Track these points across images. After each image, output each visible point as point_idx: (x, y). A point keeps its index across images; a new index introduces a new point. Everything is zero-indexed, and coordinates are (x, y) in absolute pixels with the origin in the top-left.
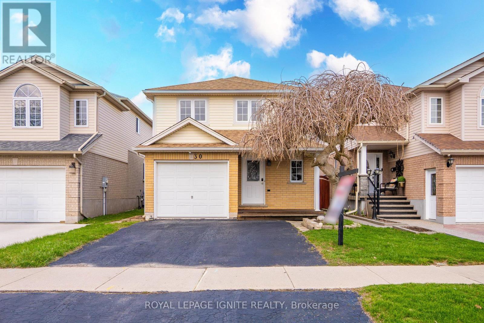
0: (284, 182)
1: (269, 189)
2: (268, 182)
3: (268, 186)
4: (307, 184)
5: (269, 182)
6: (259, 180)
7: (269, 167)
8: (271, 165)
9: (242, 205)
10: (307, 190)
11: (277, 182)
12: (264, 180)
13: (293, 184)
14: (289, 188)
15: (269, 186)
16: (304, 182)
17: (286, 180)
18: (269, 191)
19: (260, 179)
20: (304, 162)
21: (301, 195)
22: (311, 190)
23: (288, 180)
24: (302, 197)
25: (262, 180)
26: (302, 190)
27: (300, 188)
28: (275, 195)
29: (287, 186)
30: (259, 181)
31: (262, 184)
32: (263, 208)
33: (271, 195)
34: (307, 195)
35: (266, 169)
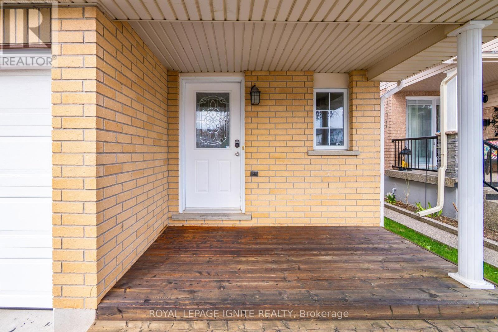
0: (296, 150)
1: (254, 169)
2: (251, 150)
3: (251, 162)
4: (363, 155)
5: (255, 150)
6: (229, 146)
7: (254, 108)
8: (262, 102)
9: (181, 211)
10: (360, 173)
11: (278, 150)
12: (242, 144)
13: (322, 155)
14: (310, 167)
15: (255, 162)
16: (354, 148)
17: (302, 144)
18: (254, 174)
19: (232, 143)
20: (351, 94)
21: (343, 185)
22: (374, 173)
23: (308, 144)
24: (347, 191)
25: (237, 145)
26: (348, 173)
27: (342, 167)
28: (272, 186)
29: (305, 162)
30: (227, 148)
31: (238, 154)
32: (238, 222)
33: (261, 185)
34: (360, 185)
35: (248, 115)
